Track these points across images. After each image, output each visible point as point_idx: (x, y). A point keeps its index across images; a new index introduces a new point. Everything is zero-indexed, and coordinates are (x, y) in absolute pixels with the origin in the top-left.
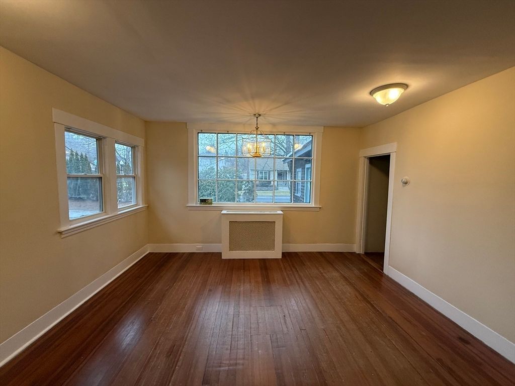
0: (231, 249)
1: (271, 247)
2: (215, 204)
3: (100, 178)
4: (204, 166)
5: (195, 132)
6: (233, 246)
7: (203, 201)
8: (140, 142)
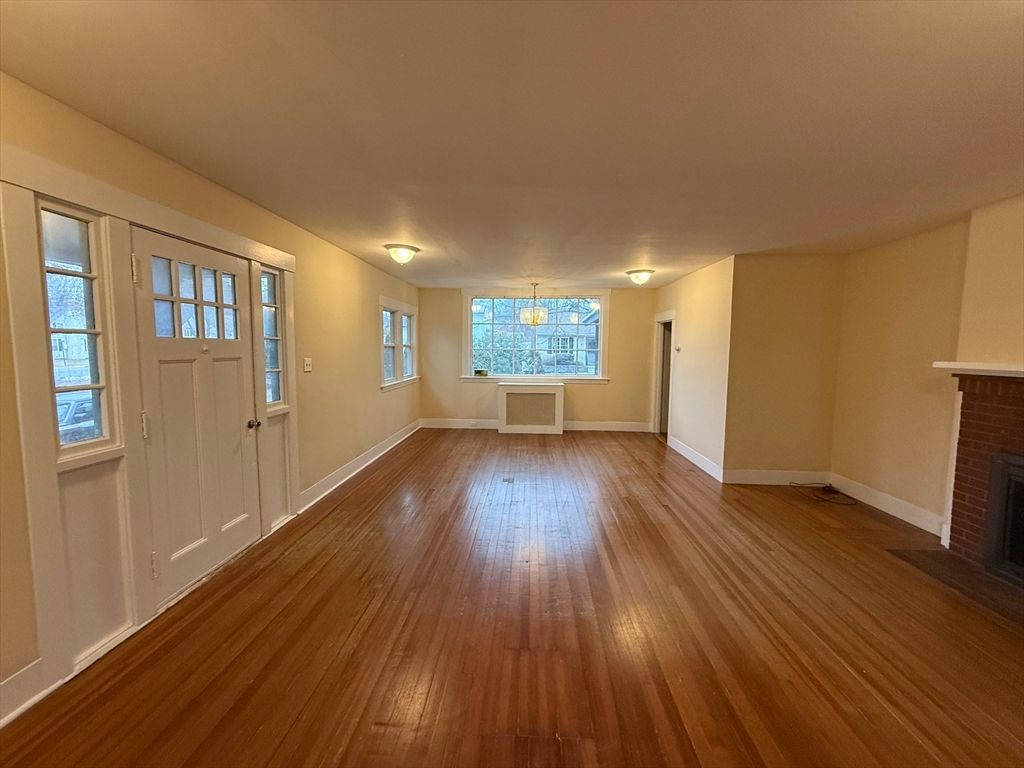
0: (508, 423)
1: (552, 422)
2: (491, 375)
3: (394, 347)
4: (478, 333)
5: (470, 299)
6: (510, 420)
7: (478, 372)
8: (415, 311)
